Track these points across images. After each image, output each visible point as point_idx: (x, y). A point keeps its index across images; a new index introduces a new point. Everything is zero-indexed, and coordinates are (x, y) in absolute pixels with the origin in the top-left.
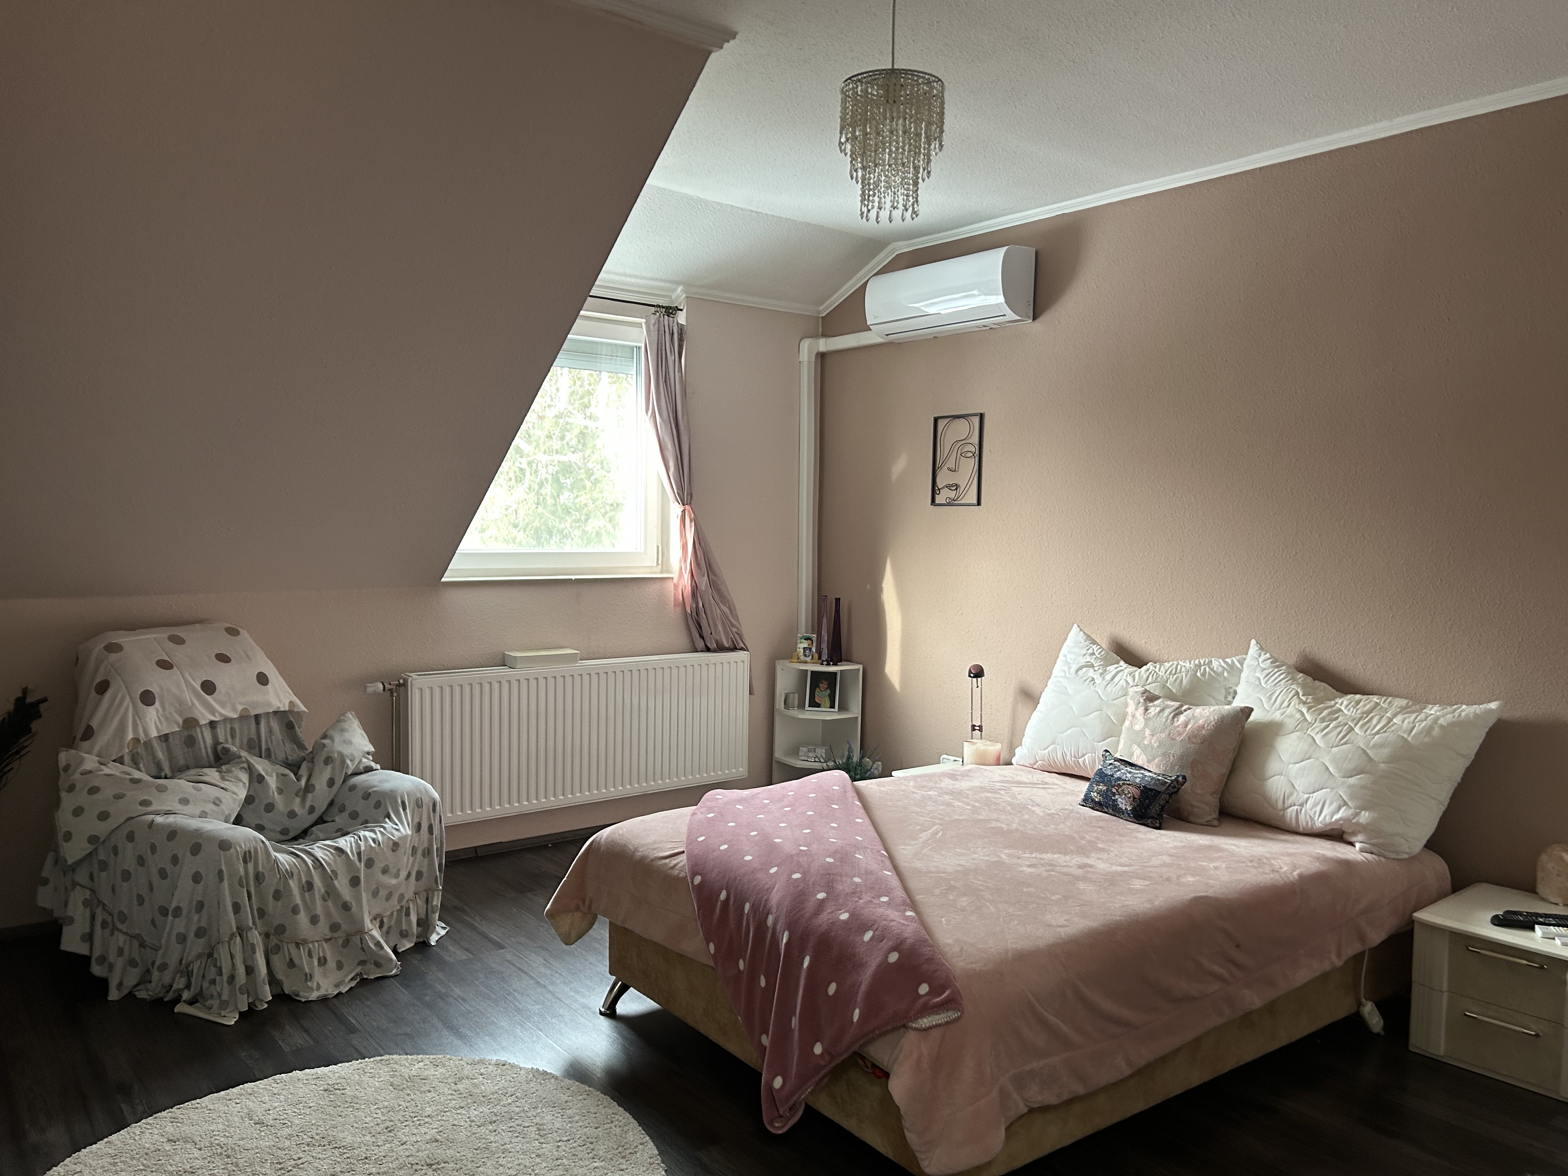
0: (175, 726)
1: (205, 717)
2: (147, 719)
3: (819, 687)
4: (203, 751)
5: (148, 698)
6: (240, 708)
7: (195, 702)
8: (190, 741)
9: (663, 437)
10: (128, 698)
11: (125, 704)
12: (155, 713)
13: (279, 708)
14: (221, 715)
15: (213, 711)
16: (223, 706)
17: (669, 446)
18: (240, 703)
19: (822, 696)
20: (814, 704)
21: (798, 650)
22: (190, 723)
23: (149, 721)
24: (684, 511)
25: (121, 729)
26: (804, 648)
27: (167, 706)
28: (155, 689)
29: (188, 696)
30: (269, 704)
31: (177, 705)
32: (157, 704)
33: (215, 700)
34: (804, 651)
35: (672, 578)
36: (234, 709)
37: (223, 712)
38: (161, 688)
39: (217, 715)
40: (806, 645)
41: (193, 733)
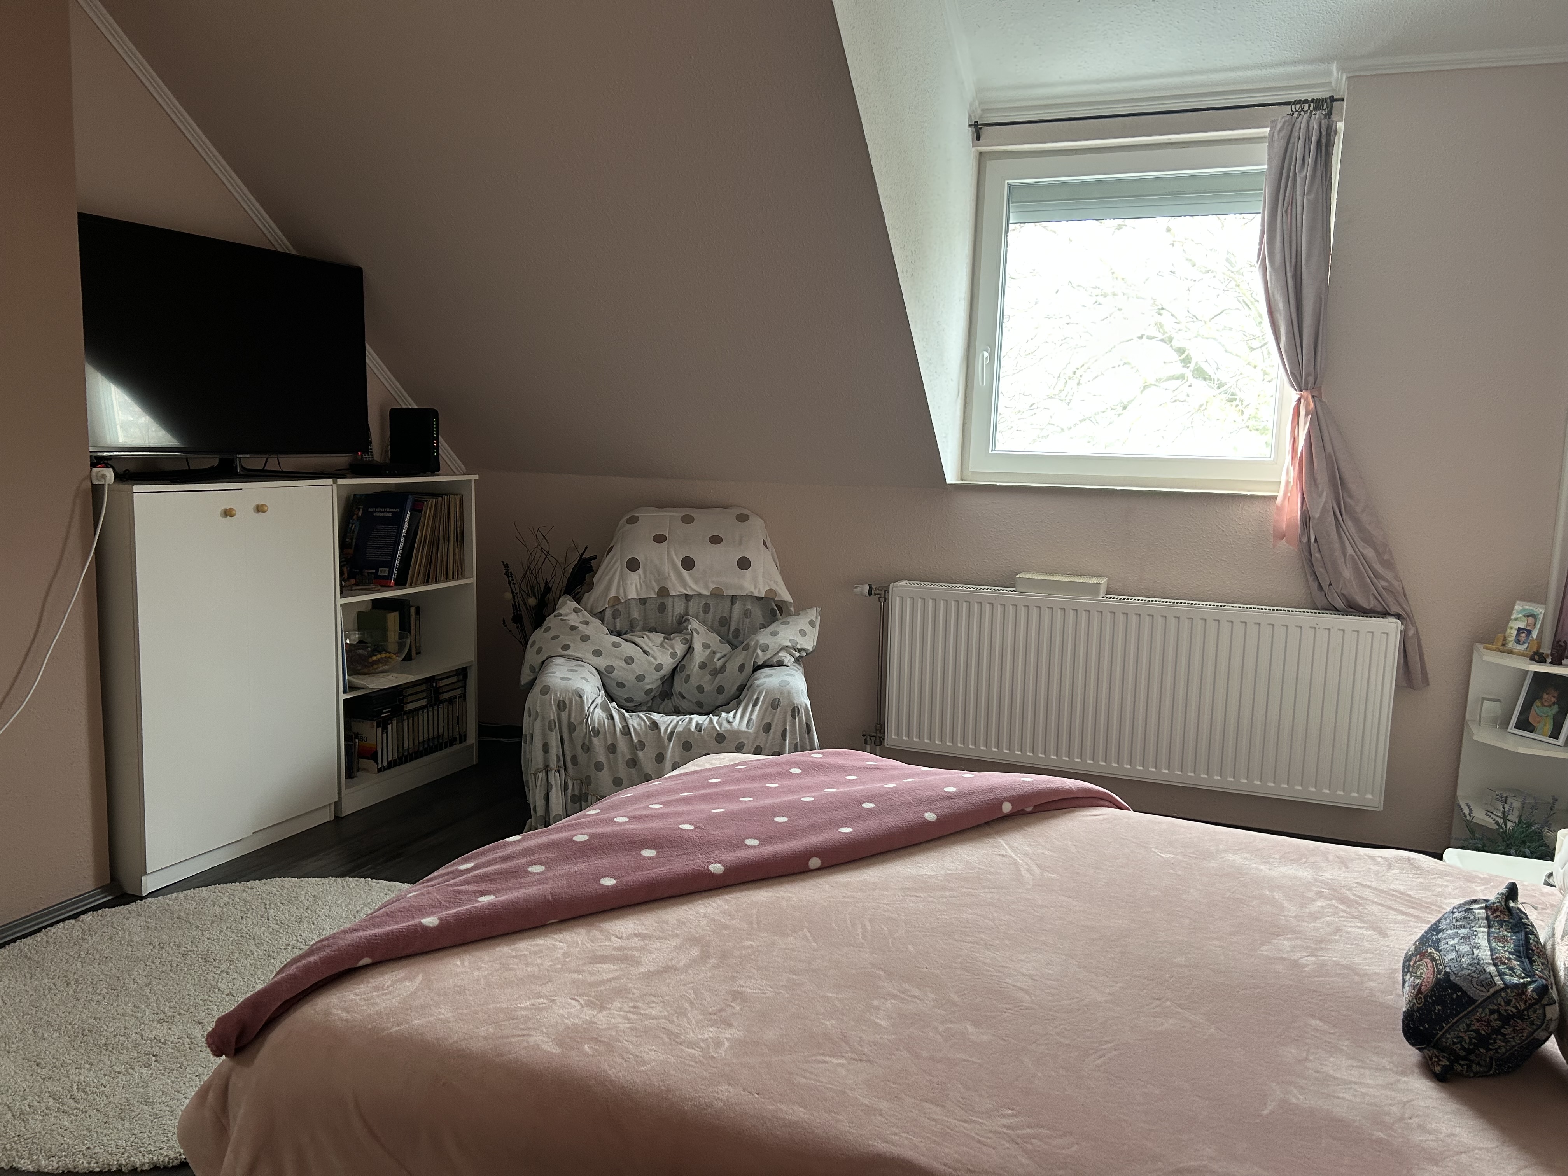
0: (652, 592)
1: (676, 589)
2: (629, 582)
3: (1541, 698)
4: (670, 618)
5: (633, 565)
6: (712, 586)
7: (672, 574)
8: (662, 608)
9: (1273, 293)
10: (619, 561)
11: (616, 566)
12: (637, 578)
13: (752, 592)
14: (693, 590)
15: (685, 585)
16: (696, 582)
17: (1281, 305)
18: (713, 582)
19: (1543, 713)
20: (1524, 724)
21: (1509, 631)
22: (663, 592)
23: (629, 584)
24: (1299, 400)
25: (608, 588)
26: (1519, 629)
27: (648, 574)
28: (641, 558)
29: (667, 568)
30: (741, 588)
31: (657, 576)
32: (640, 571)
33: (690, 575)
34: (1518, 634)
35: (1276, 497)
36: (707, 587)
37: (695, 587)
38: (646, 559)
39: (688, 589)
40: (1522, 625)
41: (665, 601)
